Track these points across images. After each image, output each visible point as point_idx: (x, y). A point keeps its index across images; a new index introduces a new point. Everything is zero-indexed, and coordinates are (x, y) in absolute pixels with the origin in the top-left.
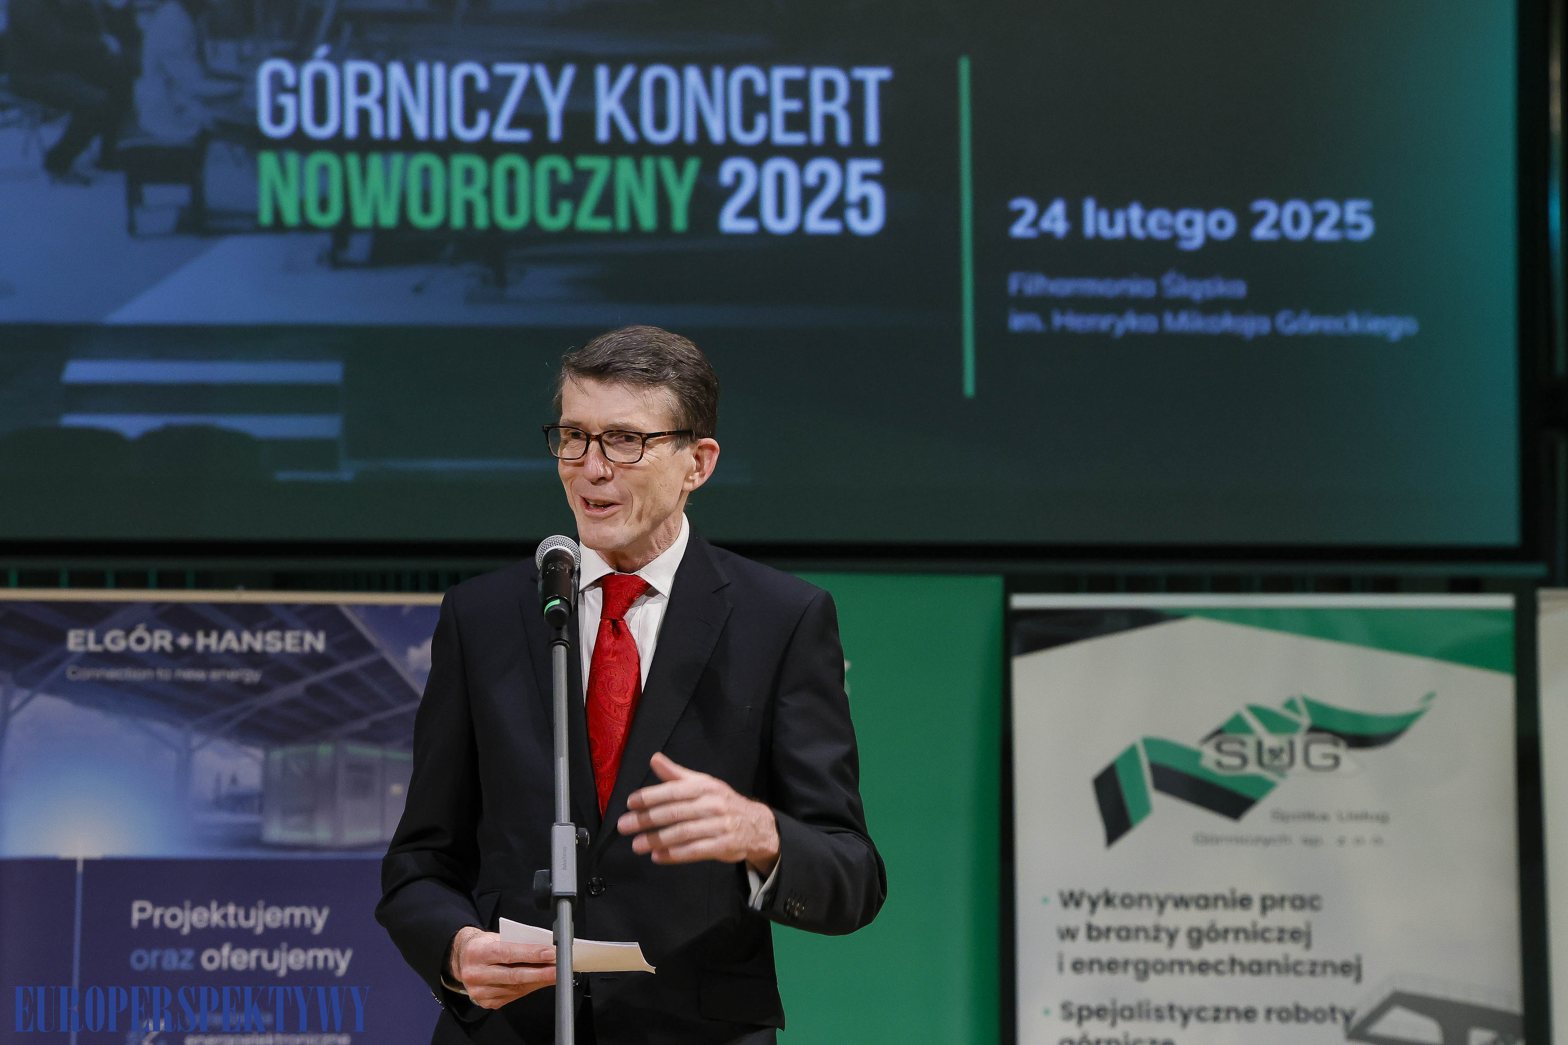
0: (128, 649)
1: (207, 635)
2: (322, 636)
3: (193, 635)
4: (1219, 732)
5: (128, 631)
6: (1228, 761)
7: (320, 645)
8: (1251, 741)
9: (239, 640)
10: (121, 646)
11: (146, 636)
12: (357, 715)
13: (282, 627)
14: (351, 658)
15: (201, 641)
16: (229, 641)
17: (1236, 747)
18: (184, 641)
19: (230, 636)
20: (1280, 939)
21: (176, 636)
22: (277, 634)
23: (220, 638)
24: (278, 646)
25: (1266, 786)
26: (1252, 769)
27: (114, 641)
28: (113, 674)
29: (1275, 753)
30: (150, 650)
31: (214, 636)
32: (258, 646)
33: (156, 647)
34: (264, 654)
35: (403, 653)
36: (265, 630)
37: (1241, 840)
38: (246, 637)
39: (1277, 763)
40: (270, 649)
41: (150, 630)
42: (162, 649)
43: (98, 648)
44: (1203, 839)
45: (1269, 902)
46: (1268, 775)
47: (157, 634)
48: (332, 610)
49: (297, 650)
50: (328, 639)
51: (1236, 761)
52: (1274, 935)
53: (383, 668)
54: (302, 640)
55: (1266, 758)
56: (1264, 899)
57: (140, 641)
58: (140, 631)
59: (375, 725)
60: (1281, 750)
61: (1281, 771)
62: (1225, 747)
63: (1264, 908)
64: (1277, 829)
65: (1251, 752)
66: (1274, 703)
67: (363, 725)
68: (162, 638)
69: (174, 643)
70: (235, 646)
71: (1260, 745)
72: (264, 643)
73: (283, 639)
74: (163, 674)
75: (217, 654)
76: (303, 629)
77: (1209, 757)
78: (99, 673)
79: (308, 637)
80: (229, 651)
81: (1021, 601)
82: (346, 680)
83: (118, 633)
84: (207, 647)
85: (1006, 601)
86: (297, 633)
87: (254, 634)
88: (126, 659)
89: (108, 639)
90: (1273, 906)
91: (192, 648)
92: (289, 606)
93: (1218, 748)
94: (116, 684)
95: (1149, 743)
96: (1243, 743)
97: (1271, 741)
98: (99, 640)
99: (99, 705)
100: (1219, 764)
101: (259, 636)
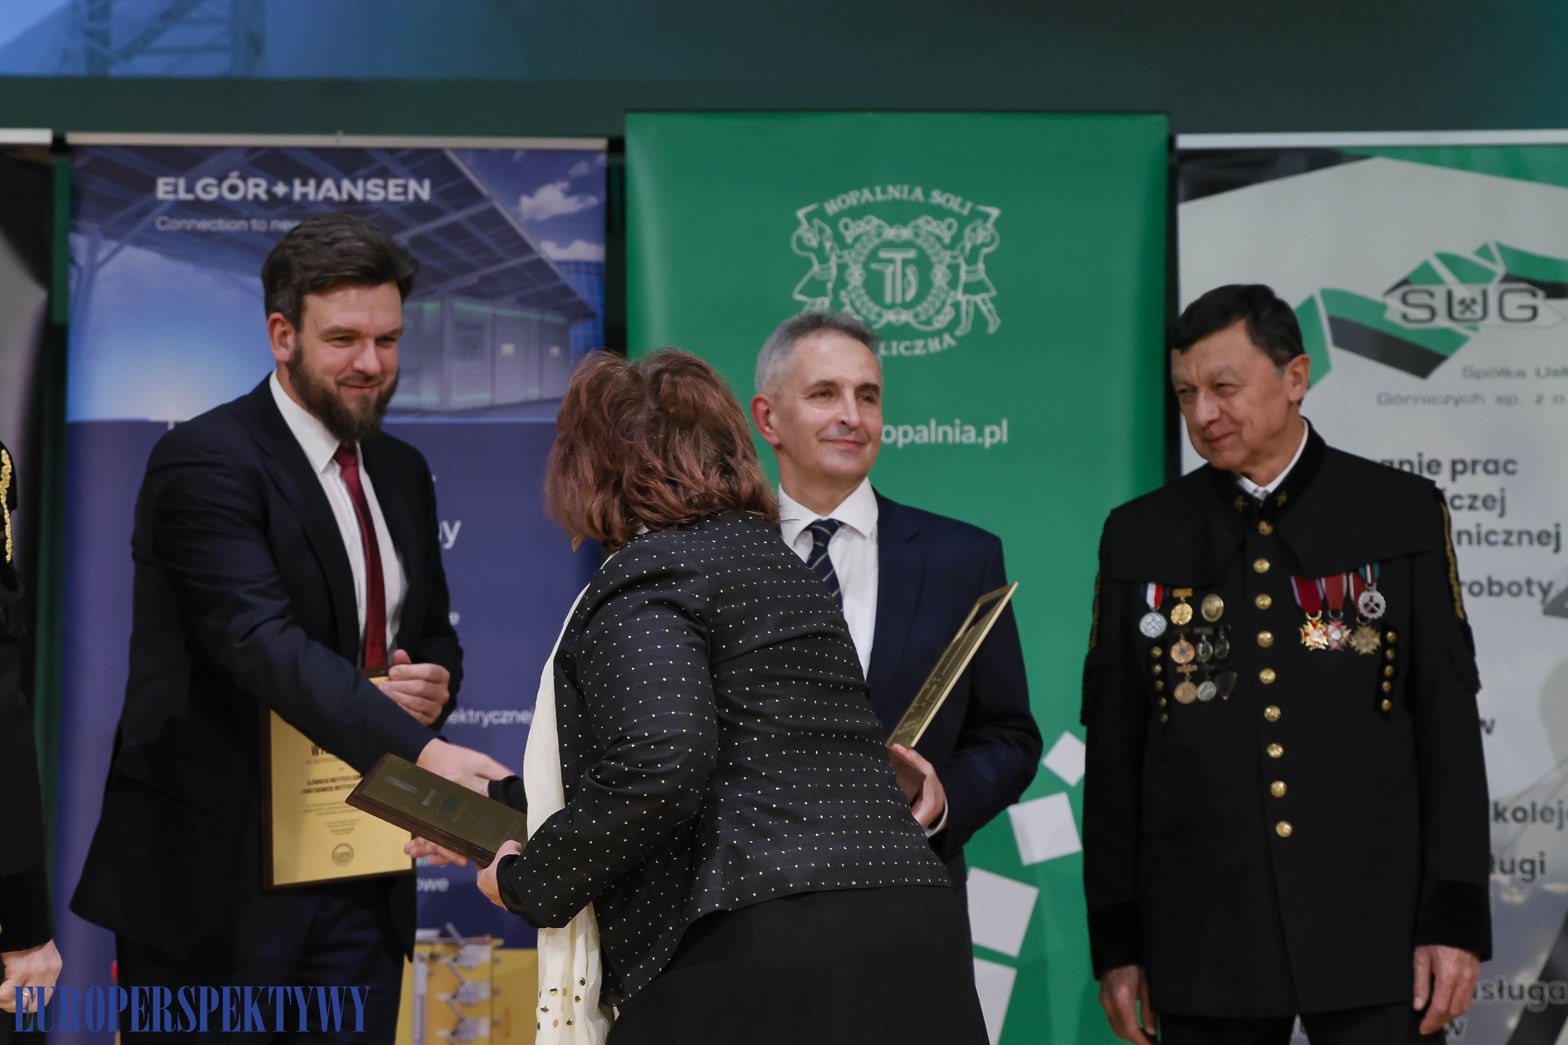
0: (221, 197)
1: (304, 184)
2: (427, 183)
3: (289, 184)
4: (1405, 282)
5: (221, 179)
6: (1414, 313)
7: (425, 194)
8: (1440, 293)
9: (339, 189)
10: (214, 194)
11: (240, 183)
12: (467, 269)
13: (384, 174)
14: (459, 207)
15: (298, 190)
16: (328, 190)
17: (1424, 299)
18: (280, 189)
19: (328, 183)
20: (1471, 507)
21: (271, 184)
22: (380, 182)
23: (318, 186)
24: (381, 194)
25: (1458, 341)
26: (1442, 321)
27: (205, 189)
28: (204, 225)
29: (1467, 305)
30: (245, 198)
31: (312, 183)
32: (359, 195)
33: (250, 196)
34: (365, 202)
35: (516, 202)
36: (366, 179)
37: (1430, 400)
38: (346, 184)
39: (1468, 315)
40: (371, 198)
41: (244, 178)
42: (256, 197)
43: (190, 197)
44: (1387, 399)
45: (1459, 467)
46: (1460, 329)
47: (251, 181)
48: (437, 153)
49: (401, 198)
50: (433, 187)
51: (1424, 314)
52: (1467, 502)
53: (493, 218)
54: (405, 187)
55: (1457, 310)
56: (1454, 463)
57: (233, 189)
58: (233, 179)
59: (485, 280)
60: (1474, 301)
61: (1474, 326)
62: (1412, 298)
63: (1454, 473)
64: (1469, 387)
65: (1440, 304)
66: (1466, 251)
67: (472, 279)
68: (257, 186)
69: (269, 192)
70: (334, 194)
71: (1450, 294)
72: (366, 191)
73: (385, 187)
74: (258, 225)
75: (315, 203)
76: (407, 177)
77: (1394, 308)
78: (190, 224)
79: (413, 185)
80: (328, 200)
81: (1186, 141)
82: (454, 232)
83: (212, 181)
84: (304, 196)
85: (1171, 142)
86: (401, 181)
87: (354, 183)
88: (218, 208)
89: (199, 187)
90: (1463, 472)
91: (288, 198)
92: (391, 151)
93: (1404, 301)
94: (208, 235)
95: (1327, 294)
96: (1431, 295)
97: (1461, 292)
98: (190, 189)
99: (190, 258)
100: (1405, 317)
101: (360, 183)
